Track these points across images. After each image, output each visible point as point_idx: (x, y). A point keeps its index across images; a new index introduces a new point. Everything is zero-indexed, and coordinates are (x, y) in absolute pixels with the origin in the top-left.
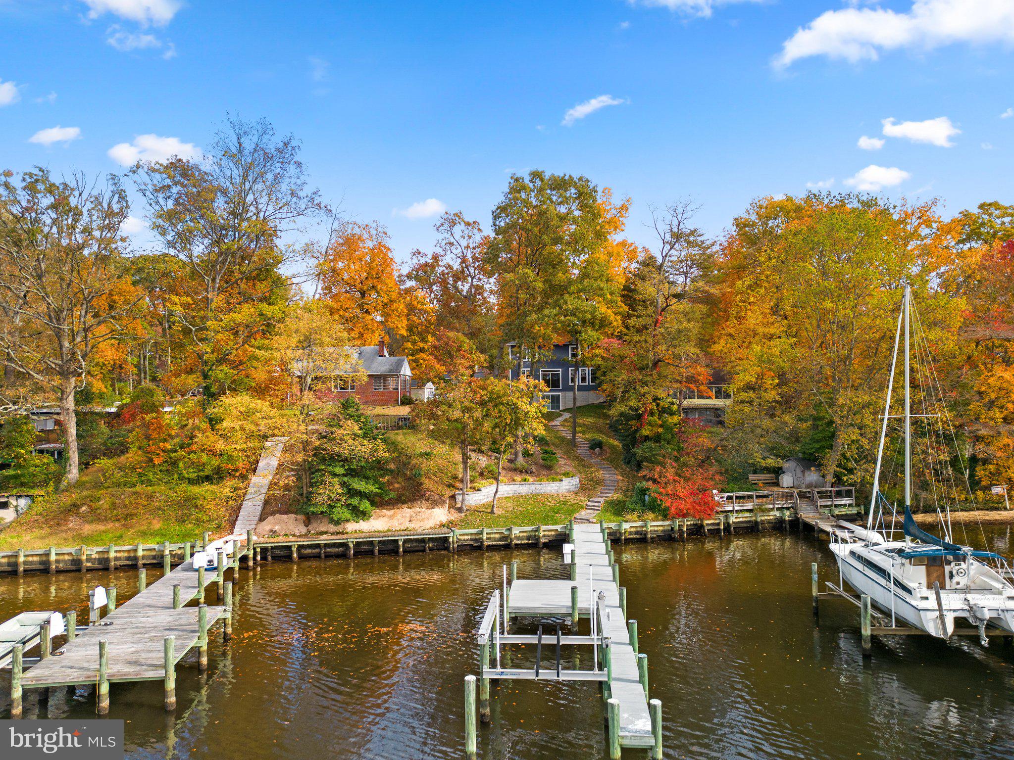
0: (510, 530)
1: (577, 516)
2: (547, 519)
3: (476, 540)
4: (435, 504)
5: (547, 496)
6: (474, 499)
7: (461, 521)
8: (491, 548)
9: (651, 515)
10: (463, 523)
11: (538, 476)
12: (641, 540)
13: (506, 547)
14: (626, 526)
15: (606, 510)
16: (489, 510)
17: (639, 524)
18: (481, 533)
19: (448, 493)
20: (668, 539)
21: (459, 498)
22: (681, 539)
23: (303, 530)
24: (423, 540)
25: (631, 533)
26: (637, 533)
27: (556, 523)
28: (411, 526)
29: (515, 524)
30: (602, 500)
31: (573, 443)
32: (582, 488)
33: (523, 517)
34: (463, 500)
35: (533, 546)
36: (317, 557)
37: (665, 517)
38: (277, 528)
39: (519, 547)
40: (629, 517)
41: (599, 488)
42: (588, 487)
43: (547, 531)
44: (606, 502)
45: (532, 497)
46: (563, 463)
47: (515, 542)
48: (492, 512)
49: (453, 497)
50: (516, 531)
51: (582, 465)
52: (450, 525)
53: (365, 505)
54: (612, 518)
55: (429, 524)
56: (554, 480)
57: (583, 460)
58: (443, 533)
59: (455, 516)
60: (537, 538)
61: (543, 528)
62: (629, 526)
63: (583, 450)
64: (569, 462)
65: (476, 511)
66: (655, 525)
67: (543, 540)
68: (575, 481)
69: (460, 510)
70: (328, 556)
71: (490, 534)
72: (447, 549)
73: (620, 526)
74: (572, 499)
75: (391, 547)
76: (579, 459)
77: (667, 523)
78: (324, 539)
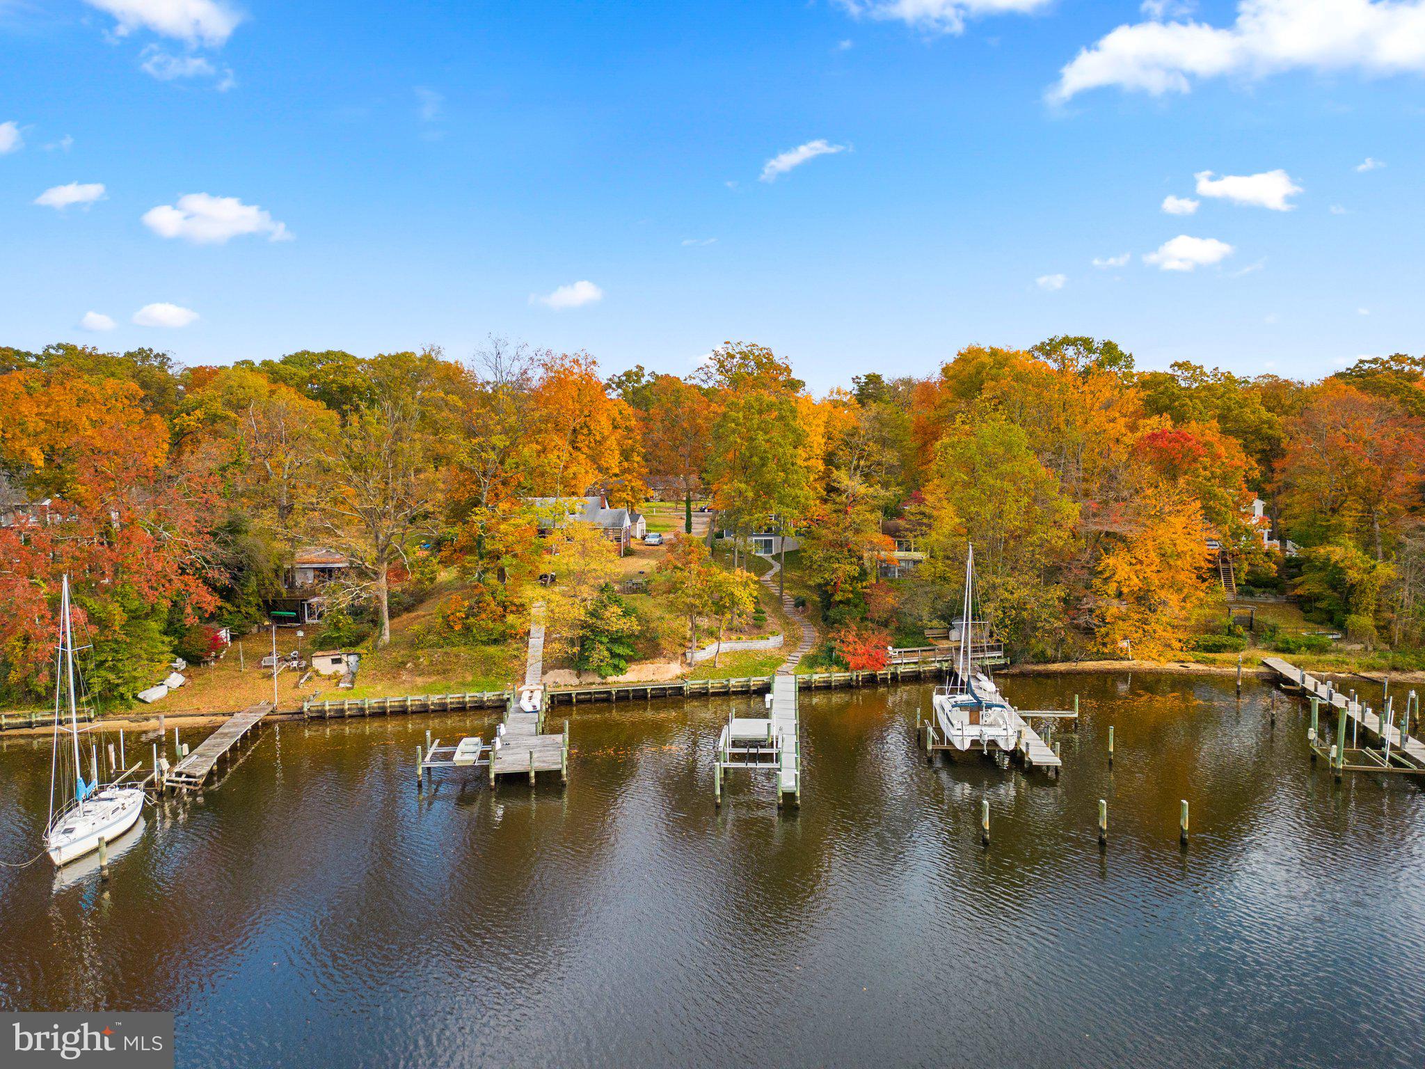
0: (728, 680)
1: (779, 669)
2: (756, 672)
3: (703, 688)
4: (670, 660)
5: (757, 652)
6: (700, 656)
7: (692, 674)
8: (714, 694)
9: (835, 668)
10: (694, 675)
11: (750, 634)
12: (827, 688)
13: (725, 694)
14: (816, 677)
15: (802, 664)
16: (711, 665)
17: (827, 675)
18: (707, 683)
19: (680, 651)
20: (847, 687)
21: (689, 655)
22: (857, 687)
23: (577, 682)
24: (664, 689)
25: (819, 682)
26: (824, 682)
27: (763, 675)
28: (654, 678)
29: (731, 676)
30: (800, 655)
31: (780, 600)
32: (786, 644)
33: (740, 671)
34: (692, 658)
35: (745, 693)
36: (589, 701)
37: (847, 669)
38: (558, 680)
39: (735, 693)
40: (818, 670)
41: (799, 644)
42: (791, 643)
43: (756, 681)
44: (803, 657)
45: (746, 652)
46: (772, 621)
47: (732, 689)
48: (714, 667)
49: (684, 654)
50: (733, 682)
51: (787, 623)
52: (683, 677)
53: (622, 664)
54: (807, 670)
55: (670, 676)
56: (762, 638)
57: (787, 618)
58: (678, 683)
59: (686, 670)
60: (749, 686)
61: (754, 679)
62: (819, 676)
63: (788, 608)
64: (776, 621)
65: (702, 665)
66: (838, 676)
67: (753, 688)
68: (780, 639)
69: (690, 665)
70: (597, 700)
71: (714, 684)
72: (682, 695)
73: (811, 677)
74: (776, 655)
75: (641, 693)
76: (784, 617)
77: (847, 674)
78: (594, 688)
